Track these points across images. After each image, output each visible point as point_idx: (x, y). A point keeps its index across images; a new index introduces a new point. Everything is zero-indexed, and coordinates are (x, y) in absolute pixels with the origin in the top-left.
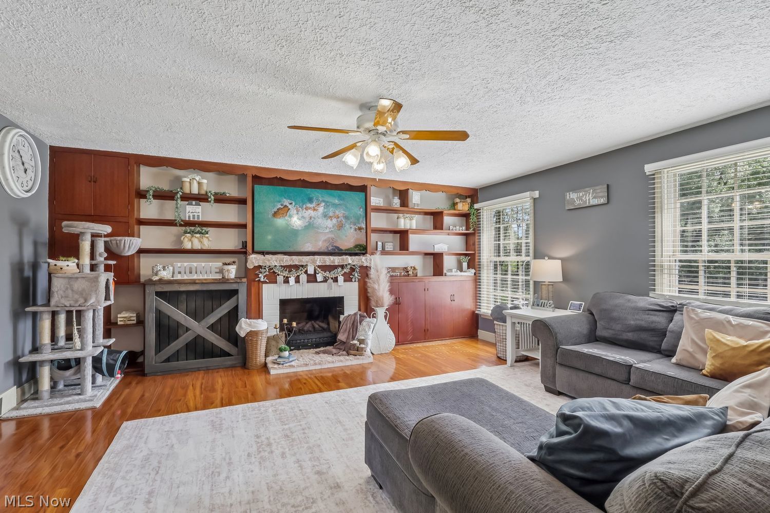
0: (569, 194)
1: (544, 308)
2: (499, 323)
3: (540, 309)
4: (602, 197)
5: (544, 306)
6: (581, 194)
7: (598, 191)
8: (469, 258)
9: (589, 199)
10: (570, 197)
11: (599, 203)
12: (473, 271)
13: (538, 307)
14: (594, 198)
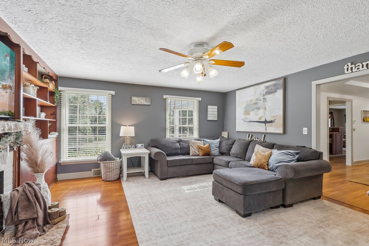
0: (134, 98)
1: (130, 149)
2: (110, 161)
3: (128, 150)
4: (149, 102)
5: (130, 148)
6: (140, 99)
7: (147, 99)
8: (51, 124)
9: (143, 102)
10: (134, 99)
11: (147, 104)
12: (57, 134)
13: (126, 149)
14: (146, 102)
